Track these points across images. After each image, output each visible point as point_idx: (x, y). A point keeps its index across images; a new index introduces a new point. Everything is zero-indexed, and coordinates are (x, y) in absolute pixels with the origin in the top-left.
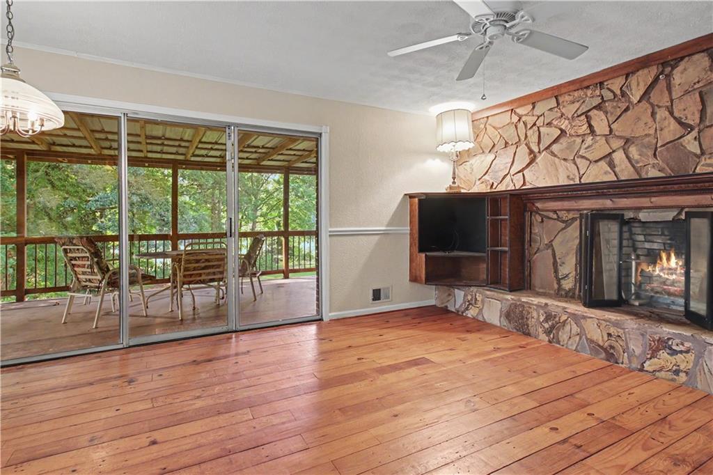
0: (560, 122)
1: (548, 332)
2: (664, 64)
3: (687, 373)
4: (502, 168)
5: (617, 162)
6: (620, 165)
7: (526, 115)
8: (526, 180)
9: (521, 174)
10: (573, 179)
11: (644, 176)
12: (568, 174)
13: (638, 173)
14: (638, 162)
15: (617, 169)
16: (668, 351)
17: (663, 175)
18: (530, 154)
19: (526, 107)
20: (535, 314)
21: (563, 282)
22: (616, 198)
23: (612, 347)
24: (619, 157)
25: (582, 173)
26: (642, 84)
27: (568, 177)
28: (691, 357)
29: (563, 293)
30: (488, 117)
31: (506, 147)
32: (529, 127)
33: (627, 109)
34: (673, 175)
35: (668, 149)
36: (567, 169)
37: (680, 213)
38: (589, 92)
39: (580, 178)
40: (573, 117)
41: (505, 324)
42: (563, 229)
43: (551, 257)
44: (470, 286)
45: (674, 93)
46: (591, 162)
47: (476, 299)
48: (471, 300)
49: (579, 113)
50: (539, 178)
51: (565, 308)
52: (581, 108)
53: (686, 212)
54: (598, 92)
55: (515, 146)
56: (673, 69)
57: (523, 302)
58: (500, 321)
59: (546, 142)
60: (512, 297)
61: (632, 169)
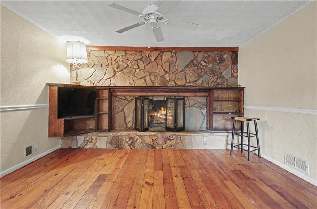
0: (127, 61)
1: (130, 145)
2: (160, 51)
3: (174, 145)
4: (99, 75)
5: (147, 80)
6: (148, 81)
7: (112, 55)
8: (112, 83)
9: (109, 79)
10: (132, 84)
11: (155, 86)
12: (130, 82)
13: (153, 85)
14: (153, 81)
15: (147, 82)
16: (169, 140)
17: (160, 86)
18: (114, 72)
19: (112, 51)
20: (124, 139)
21: (128, 124)
22: (147, 92)
23: (154, 144)
24: (148, 78)
25: (135, 82)
26: (155, 56)
27: (130, 83)
28: (174, 140)
29: (128, 128)
30: (91, 50)
31: (101, 66)
32: (113, 60)
33: (150, 63)
34: (163, 86)
35: (161, 78)
36: (130, 80)
37: (164, 98)
38: (138, 53)
39: (134, 84)
40: (132, 60)
41: (110, 147)
42: (128, 103)
43: (123, 115)
44: (88, 133)
45: (163, 61)
46: (138, 79)
47: (92, 139)
48: (89, 140)
49: (134, 59)
50: (117, 82)
51: (136, 134)
52: (135, 58)
53: (166, 98)
54: (141, 54)
55: (107, 67)
56: (163, 53)
57: (119, 135)
58: (106, 146)
59: (121, 68)
60: (113, 134)
61: (152, 83)
